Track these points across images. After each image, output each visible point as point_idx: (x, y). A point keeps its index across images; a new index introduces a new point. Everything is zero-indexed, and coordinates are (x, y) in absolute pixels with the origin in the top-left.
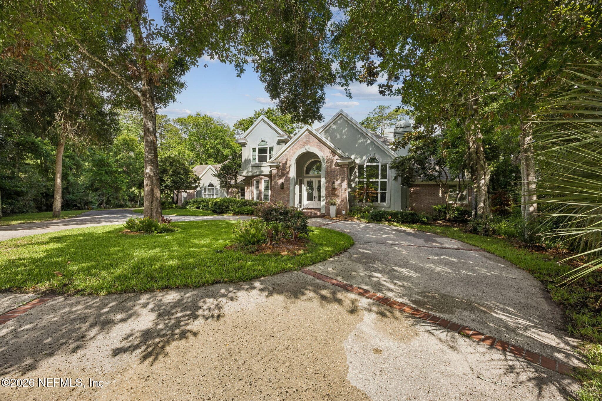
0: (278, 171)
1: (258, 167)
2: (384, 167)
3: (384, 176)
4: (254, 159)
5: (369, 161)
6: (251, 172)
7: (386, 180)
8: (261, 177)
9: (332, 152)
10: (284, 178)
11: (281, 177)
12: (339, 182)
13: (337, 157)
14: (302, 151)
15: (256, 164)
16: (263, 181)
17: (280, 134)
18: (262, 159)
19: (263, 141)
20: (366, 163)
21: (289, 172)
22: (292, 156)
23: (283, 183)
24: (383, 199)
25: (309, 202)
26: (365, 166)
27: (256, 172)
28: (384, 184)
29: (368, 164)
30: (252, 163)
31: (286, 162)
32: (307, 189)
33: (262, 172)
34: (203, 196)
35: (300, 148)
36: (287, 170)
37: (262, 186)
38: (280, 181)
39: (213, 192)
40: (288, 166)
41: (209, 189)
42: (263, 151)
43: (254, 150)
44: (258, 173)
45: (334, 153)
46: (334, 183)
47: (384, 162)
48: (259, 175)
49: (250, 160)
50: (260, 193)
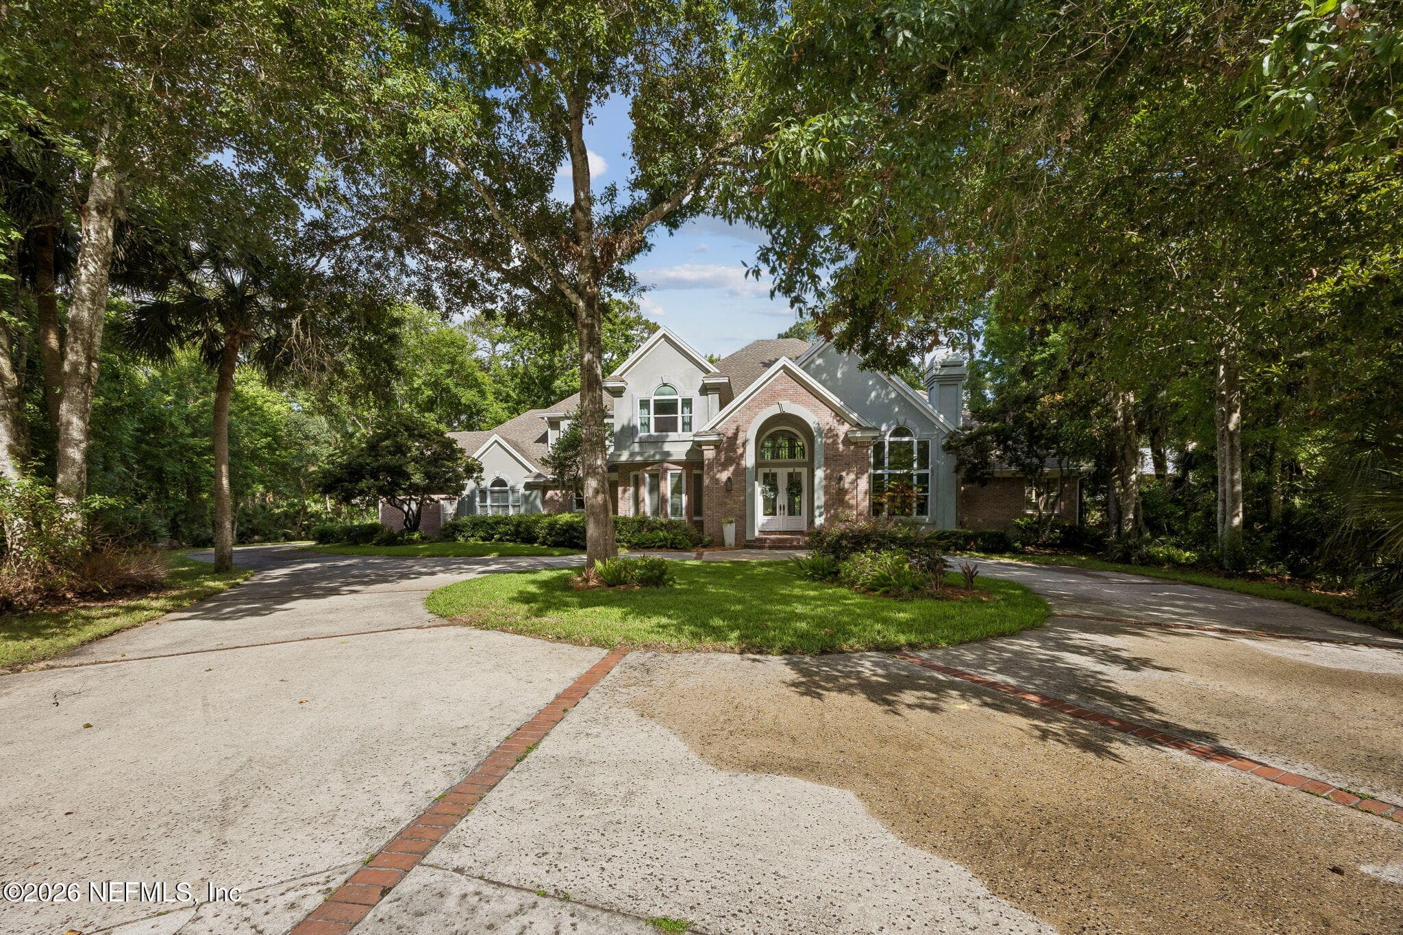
0: (718, 454)
1: (657, 442)
2: (924, 447)
3: (924, 463)
4: (646, 425)
5: (895, 434)
6: (641, 454)
7: (928, 471)
8: (666, 465)
9: (837, 415)
10: (731, 469)
11: (724, 467)
12: (852, 476)
13: (846, 427)
14: (773, 410)
15: (650, 436)
16: (669, 472)
17: (707, 371)
18: (667, 425)
19: (665, 385)
20: (887, 438)
21: (742, 455)
22: (749, 422)
23: (729, 478)
24: (922, 509)
25: (770, 517)
26: (887, 444)
27: (654, 455)
28: (923, 479)
29: (892, 439)
30: (641, 434)
31: (736, 435)
32: (763, 492)
33: (668, 454)
34: (479, 511)
35: (768, 405)
36: (740, 451)
37: (667, 487)
38: (724, 476)
39: (507, 500)
40: (739, 442)
41: (492, 492)
42: (665, 407)
43: (644, 404)
44: (658, 457)
45: (840, 417)
46: (841, 478)
47: (925, 435)
48: (661, 462)
49: (635, 427)
50: (663, 500)
